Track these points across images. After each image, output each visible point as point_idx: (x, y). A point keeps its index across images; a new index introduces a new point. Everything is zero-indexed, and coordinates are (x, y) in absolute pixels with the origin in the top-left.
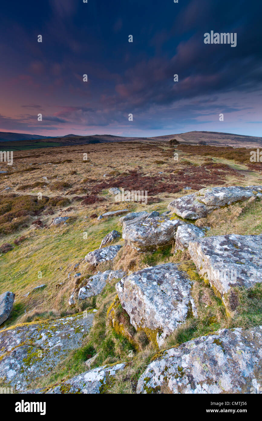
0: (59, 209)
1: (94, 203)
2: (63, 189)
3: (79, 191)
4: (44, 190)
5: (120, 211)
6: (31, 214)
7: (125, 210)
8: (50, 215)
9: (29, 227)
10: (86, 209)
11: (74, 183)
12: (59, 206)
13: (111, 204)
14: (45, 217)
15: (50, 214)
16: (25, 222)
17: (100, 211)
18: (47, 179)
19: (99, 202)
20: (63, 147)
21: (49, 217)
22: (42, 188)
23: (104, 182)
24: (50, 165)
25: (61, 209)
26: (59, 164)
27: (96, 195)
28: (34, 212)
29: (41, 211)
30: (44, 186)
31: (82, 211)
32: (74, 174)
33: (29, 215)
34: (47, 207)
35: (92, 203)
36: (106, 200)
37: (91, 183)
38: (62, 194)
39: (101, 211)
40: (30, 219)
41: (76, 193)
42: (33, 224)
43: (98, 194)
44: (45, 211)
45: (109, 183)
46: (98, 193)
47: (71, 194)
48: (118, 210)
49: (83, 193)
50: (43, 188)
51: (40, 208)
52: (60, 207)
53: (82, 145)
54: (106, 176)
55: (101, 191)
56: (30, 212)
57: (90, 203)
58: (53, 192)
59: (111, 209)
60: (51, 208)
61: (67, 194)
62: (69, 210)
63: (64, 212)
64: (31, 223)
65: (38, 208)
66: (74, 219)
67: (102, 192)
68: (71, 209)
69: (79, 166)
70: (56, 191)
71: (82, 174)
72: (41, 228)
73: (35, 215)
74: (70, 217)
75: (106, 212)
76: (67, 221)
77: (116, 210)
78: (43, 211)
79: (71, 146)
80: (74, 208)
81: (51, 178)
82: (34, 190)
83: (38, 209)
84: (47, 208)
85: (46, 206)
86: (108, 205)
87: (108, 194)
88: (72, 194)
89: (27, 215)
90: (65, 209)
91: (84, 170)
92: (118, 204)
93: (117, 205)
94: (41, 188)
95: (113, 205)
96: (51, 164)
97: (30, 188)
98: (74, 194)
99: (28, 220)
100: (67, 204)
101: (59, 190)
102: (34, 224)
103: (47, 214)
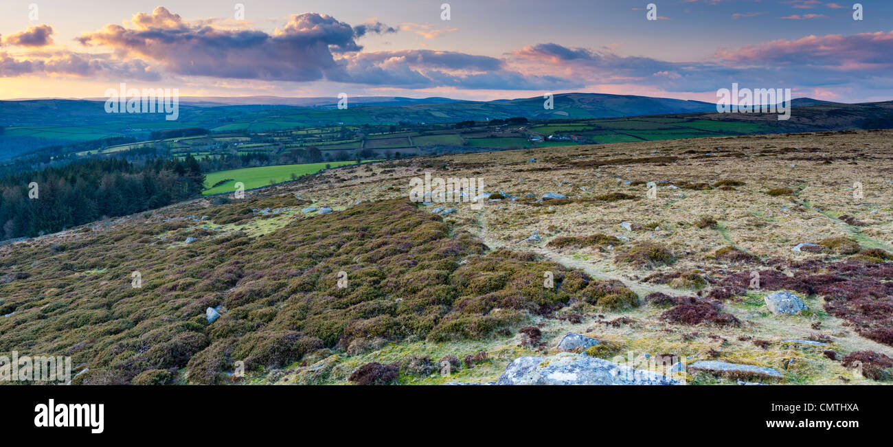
0: (597, 314)
1: (696, 324)
2: (644, 263)
3: (679, 280)
4: (602, 256)
5: (753, 369)
6: (530, 309)
7: (767, 372)
8: (569, 323)
9: (512, 336)
10: (662, 333)
11: (688, 253)
12: (601, 308)
13: (742, 339)
14: (557, 324)
15: (570, 320)
16: (509, 324)
17: (696, 351)
18: (630, 229)
19: (713, 325)
20: (759, 138)
21: (565, 327)
22: (602, 250)
23: (778, 268)
24: (671, 189)
25: (604, 315)
26: (698, 189)
27: (720, 303)
28: (540, 305)
29: (557, 307)
30: (609, 247)
31: (648, 335)
32: (708, 228)
33: (526, 310)
34: (574, 302)
35: (689, 322)
36: (738, 323)
37: (737, 264)
38: (633, 278)
39: (700, 351)
40: (522, 319)
41: (670, 282)
42: (521, 331)
43: (728, 301)
44: (565, 309)
45: (791, 275)
46: (729, 296)
47: (654, 282)
48: (749, 364)
49: (688, 286)
50: (604, 251)
51: (558, 300)
52: (603, 311)
53: (827, 134)
54: (801, 249)
55: (744, 295)
56: (532, 303)
57: (684, 321)
58: (618, 266)
59: (731, 354)
60: (581, 307)
61: (646, 280)
62: (616, 324)
63: (603, 326)
64: (519, 329)
65: (552, 299)
66: (612, 352)
67: (746, 298)
68: (625, 322)
69: (741, 203)
70: (625, 265)
71: (732, 229)
72: (531, 347)
73: (539, 314)
74: (604, 343)
75: (708, 359)
76: (590, 350)
77: (743, 363)
78: (561, 308)
79: (788, 136)
80: (634, 322)
81: (640, 229)
82: (580, 252)
83: (552, 302)
84: (574, 304)
85: (573, 299)
86: (733, 339)
87: (761, 309)
88: (657, 282)
89: (522, 308)
90: (612, 317)
91: (747, 218)
92: (763, 347)
93: (759, 349)
94: (597, 250)
95: (747, 345)
96: (675, 187)
97: (577, 245)
98: (663, 283)
99: (519, 320)
100: (625, 307)
101: (636, 264)
102: (523, 334)
103: (565, 319)
